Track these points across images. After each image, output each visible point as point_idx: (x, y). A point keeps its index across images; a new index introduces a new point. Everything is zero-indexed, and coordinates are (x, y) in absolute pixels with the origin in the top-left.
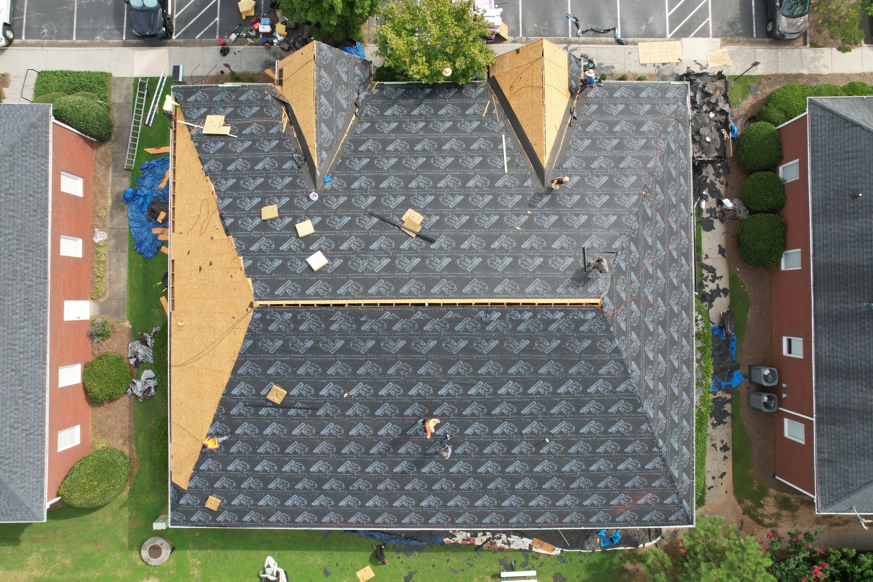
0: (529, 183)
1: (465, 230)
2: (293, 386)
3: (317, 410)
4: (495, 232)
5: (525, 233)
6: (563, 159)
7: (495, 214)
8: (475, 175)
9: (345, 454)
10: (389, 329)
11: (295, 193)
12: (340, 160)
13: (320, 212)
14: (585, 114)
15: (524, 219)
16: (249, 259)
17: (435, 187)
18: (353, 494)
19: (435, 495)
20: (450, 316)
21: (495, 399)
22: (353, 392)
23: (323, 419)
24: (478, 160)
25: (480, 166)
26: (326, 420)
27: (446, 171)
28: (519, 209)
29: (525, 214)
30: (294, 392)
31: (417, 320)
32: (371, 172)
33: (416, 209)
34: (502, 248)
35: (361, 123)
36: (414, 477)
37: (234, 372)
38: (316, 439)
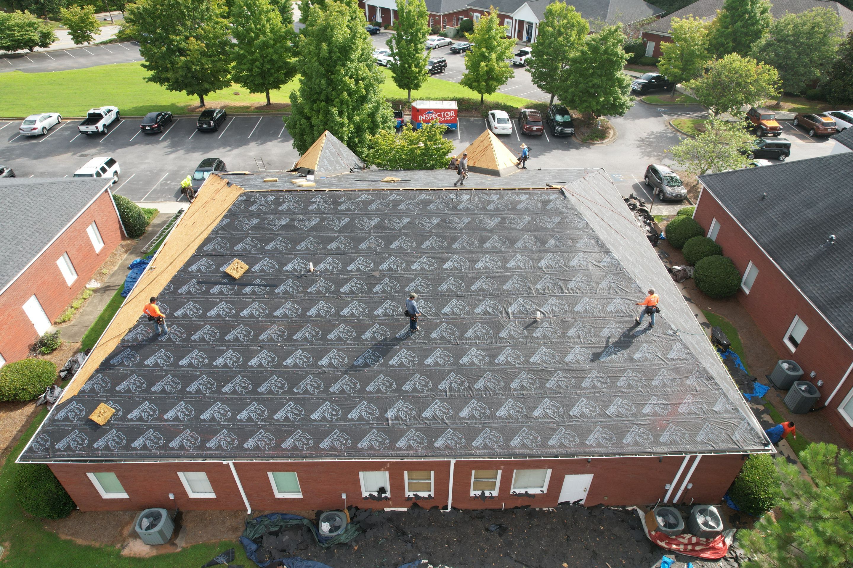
2: (257, 261)
3: (277, 286)
9: (297, 341)
10: (365, 208)
18: (297, 401)
19: (405, 399)
20: (422, 198)
21: (473, 273)
22: (320, 267)
23: (280, 298)
26: (284, 298)
30: (257, 268)
31: (392, 201)
36: (379, 373)
37: (200, 248)
38: (266, 321)
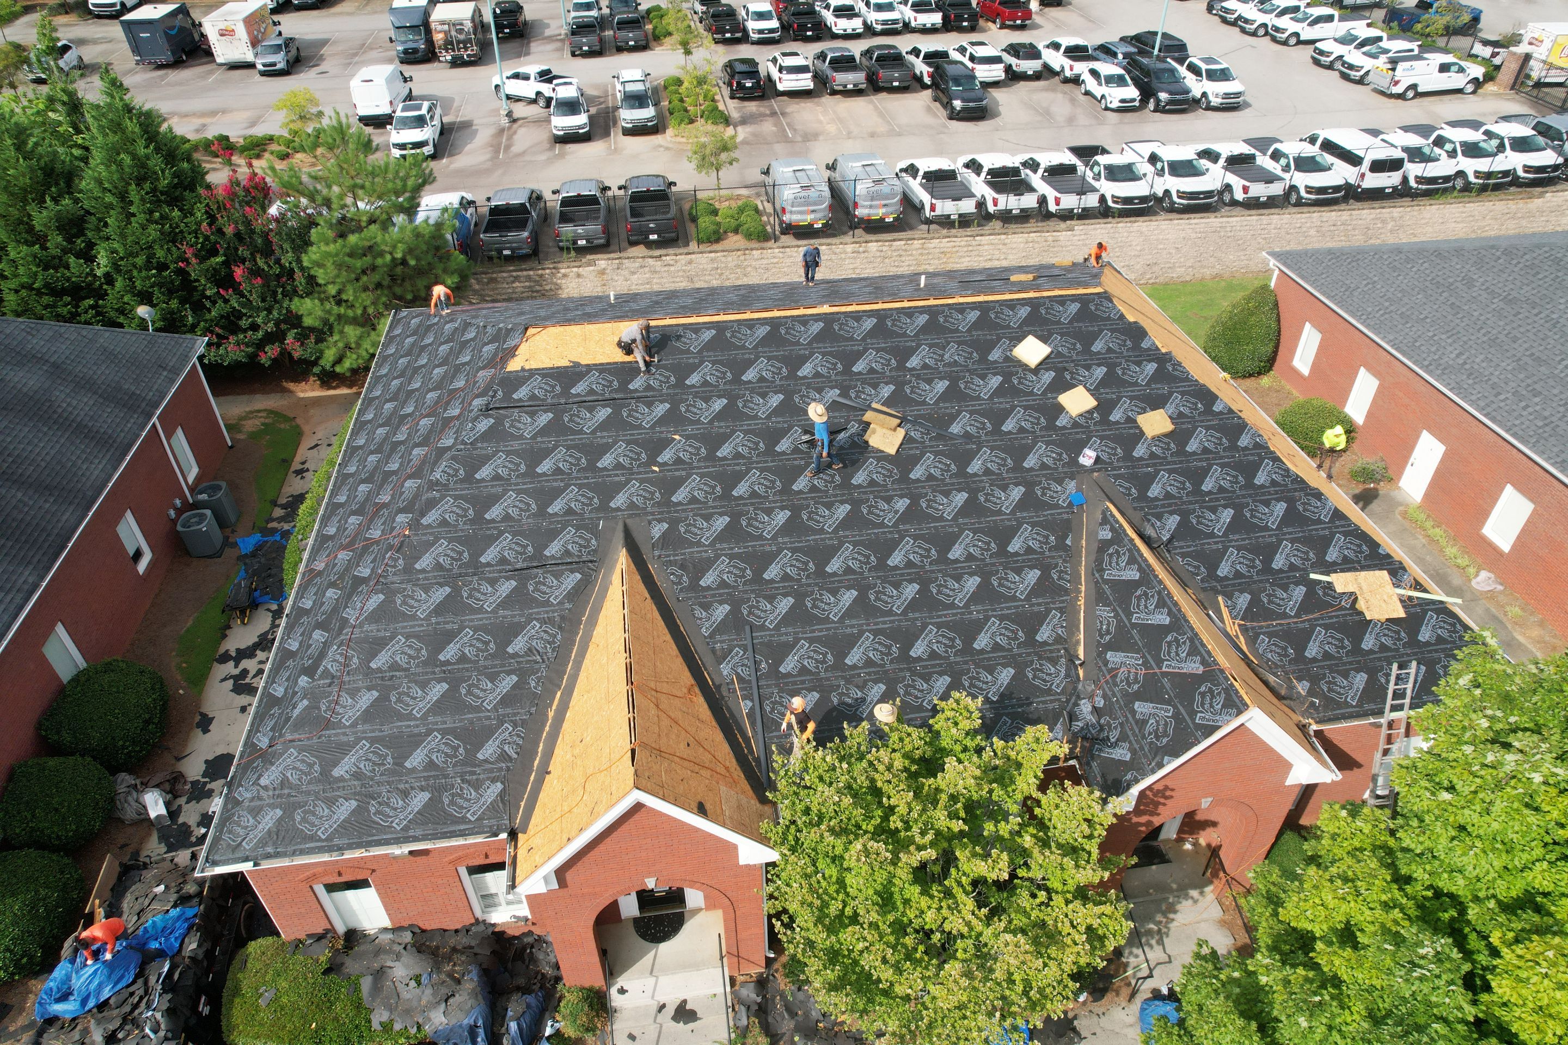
0: (658, 530)
1: (780, 426)
4: (721, 427)
5: (663, 429)
6: (580, 594)
7: (725, 458)
8: (774, 537)
11: (1128, 467)
12: (1068, 542)
13: (1063, 435)
14: (515, 725)
15: (666, 456)
16: (1149, 349)
17: (856, 504)
24: (772, 572)
25: (767, 559)
27: (838, 538)
28: (677, 473)
29: (665, 464)
32: (995, 521)
33: (881, 456)
34: (707, 400)
35: (1059, 640)
